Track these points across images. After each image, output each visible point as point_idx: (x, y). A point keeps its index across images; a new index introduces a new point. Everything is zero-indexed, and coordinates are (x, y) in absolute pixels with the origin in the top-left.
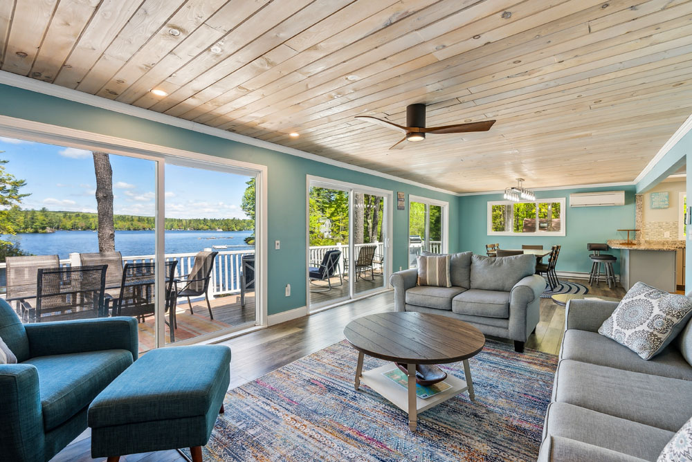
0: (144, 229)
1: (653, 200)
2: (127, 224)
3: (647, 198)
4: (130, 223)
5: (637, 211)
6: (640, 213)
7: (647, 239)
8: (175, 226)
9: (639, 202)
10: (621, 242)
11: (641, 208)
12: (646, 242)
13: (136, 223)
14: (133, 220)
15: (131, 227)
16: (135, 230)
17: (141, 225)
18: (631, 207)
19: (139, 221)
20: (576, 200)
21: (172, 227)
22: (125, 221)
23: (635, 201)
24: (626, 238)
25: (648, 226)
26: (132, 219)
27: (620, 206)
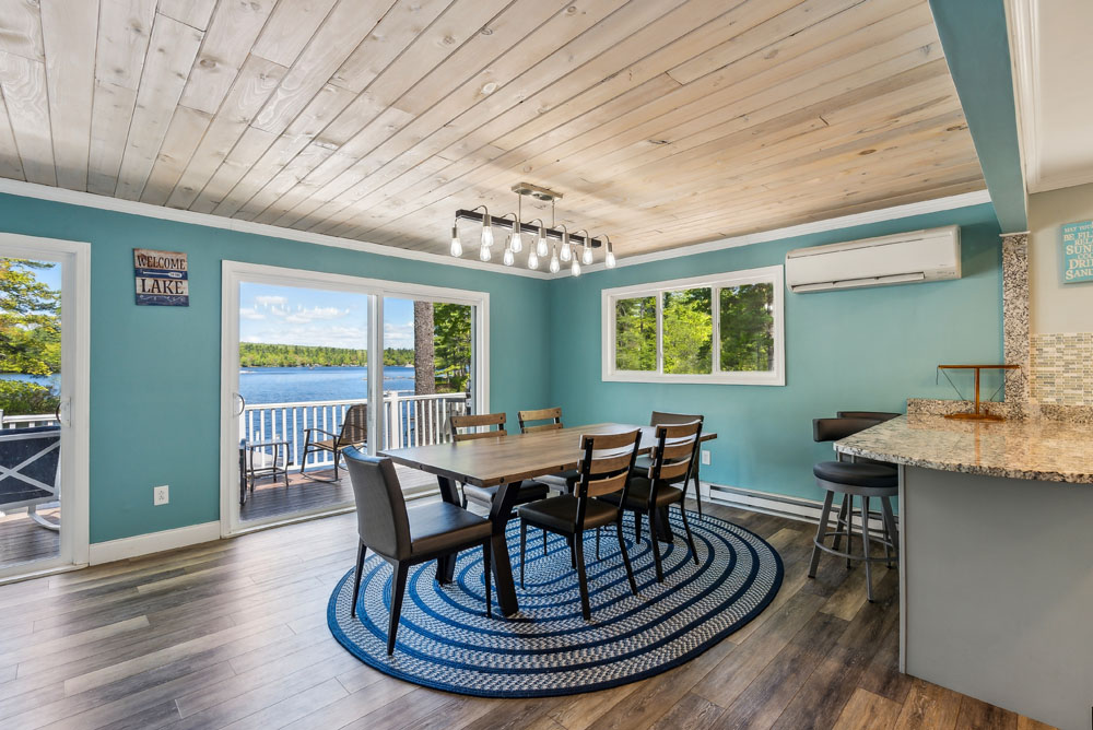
0: (303, 364)
1: (1070, 250)
2: (279, 358)
3: (1045, 242)
4: (282, 356)
5: (1009, 295)
6: (1020, 303)
7: (1051, 400)
8: (347, 360)
9: (1012, 263)
10: (954, 409)
11: (1025, 285)
12: (1046, 410)
13: (292, 357)
14: (287, 352)
15: (284, 361)
16: (290, 366)
17: (299, 359)
18: (986, 282)
19: (296, 353)
20: (812, 267)
21: (342, 361)
22: (276, 354)
23: (1001, 260)
24: (970, 394)
25: (1050, 351)
26: (286, 350)
27: (943, 281)
